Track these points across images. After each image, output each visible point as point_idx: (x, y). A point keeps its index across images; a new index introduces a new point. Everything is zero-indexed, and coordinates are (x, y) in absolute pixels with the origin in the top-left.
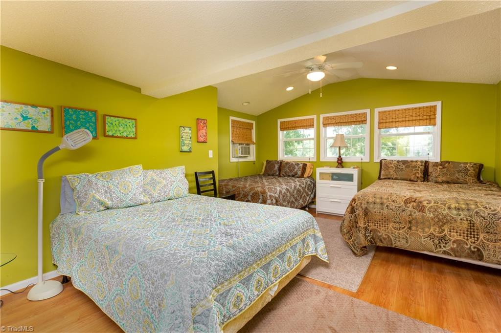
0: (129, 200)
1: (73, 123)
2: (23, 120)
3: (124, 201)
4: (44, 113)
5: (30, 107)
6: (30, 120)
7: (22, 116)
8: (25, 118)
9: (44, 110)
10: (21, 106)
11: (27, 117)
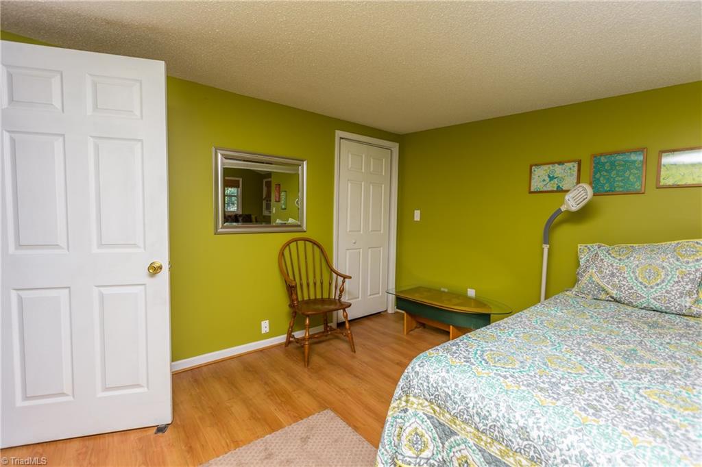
0: (654, 299)
1: (605, 174)
2: (550, 181)
3: (642, 297)
4: (570, 169)
5: (557, 165)
6: (556, 180)
7: (549, 176)
8: (551, 178)
9: (570, 165)
10: (548, 166)
11: (553, 176)
